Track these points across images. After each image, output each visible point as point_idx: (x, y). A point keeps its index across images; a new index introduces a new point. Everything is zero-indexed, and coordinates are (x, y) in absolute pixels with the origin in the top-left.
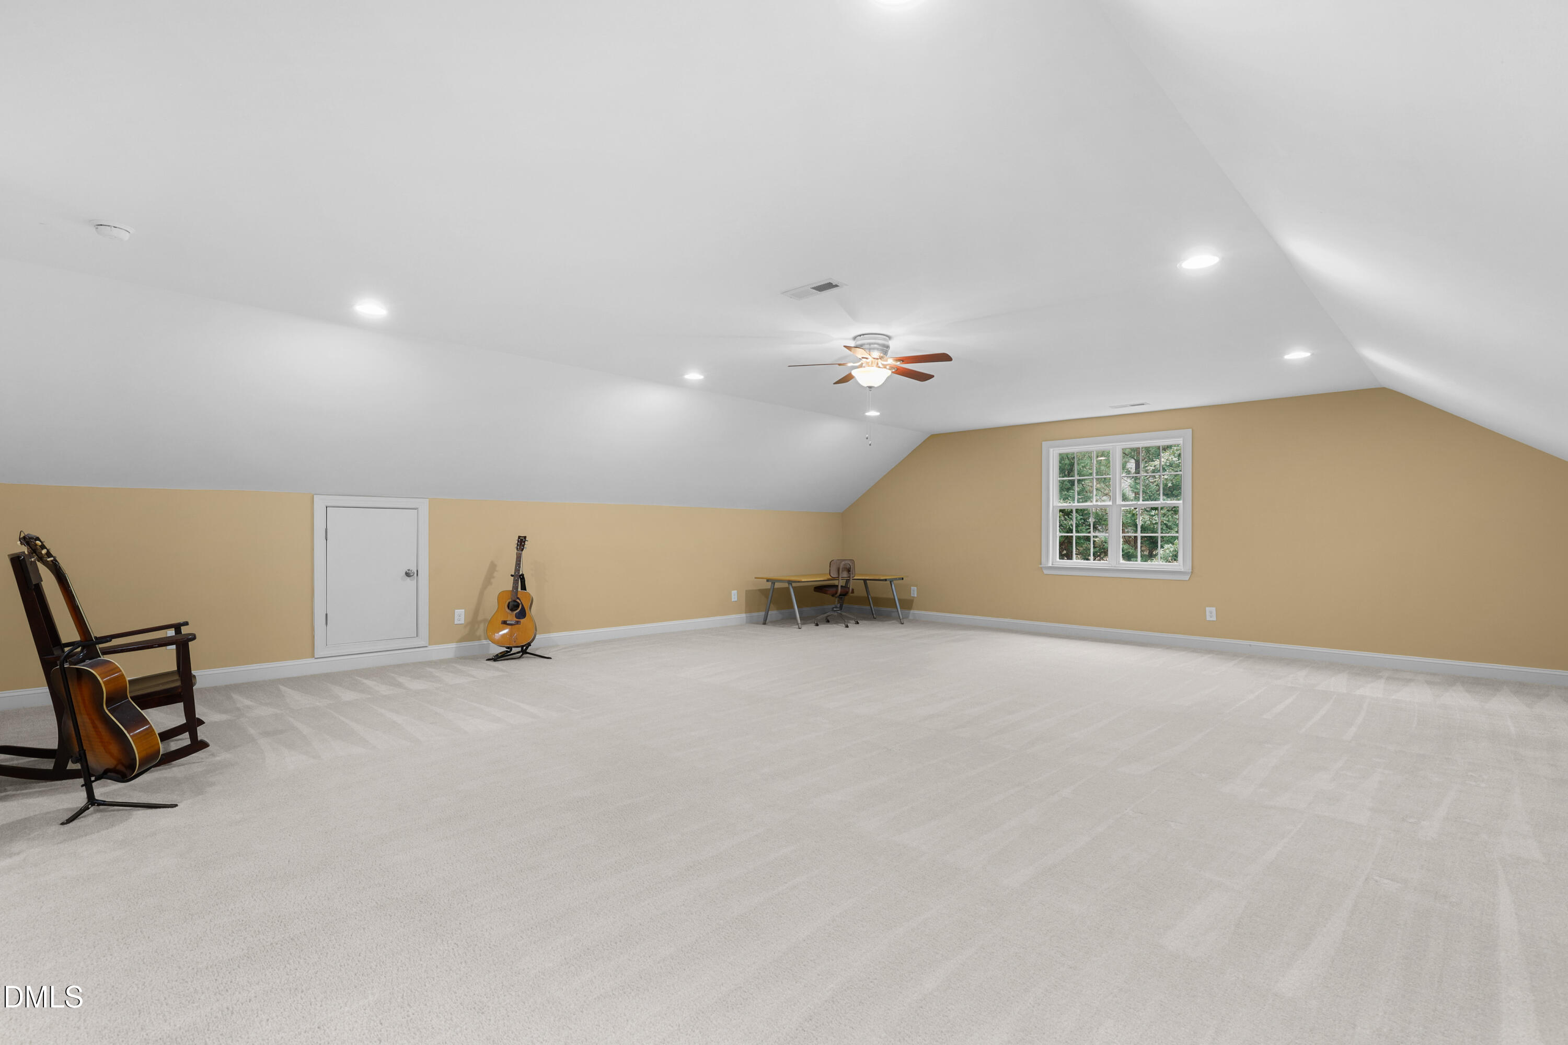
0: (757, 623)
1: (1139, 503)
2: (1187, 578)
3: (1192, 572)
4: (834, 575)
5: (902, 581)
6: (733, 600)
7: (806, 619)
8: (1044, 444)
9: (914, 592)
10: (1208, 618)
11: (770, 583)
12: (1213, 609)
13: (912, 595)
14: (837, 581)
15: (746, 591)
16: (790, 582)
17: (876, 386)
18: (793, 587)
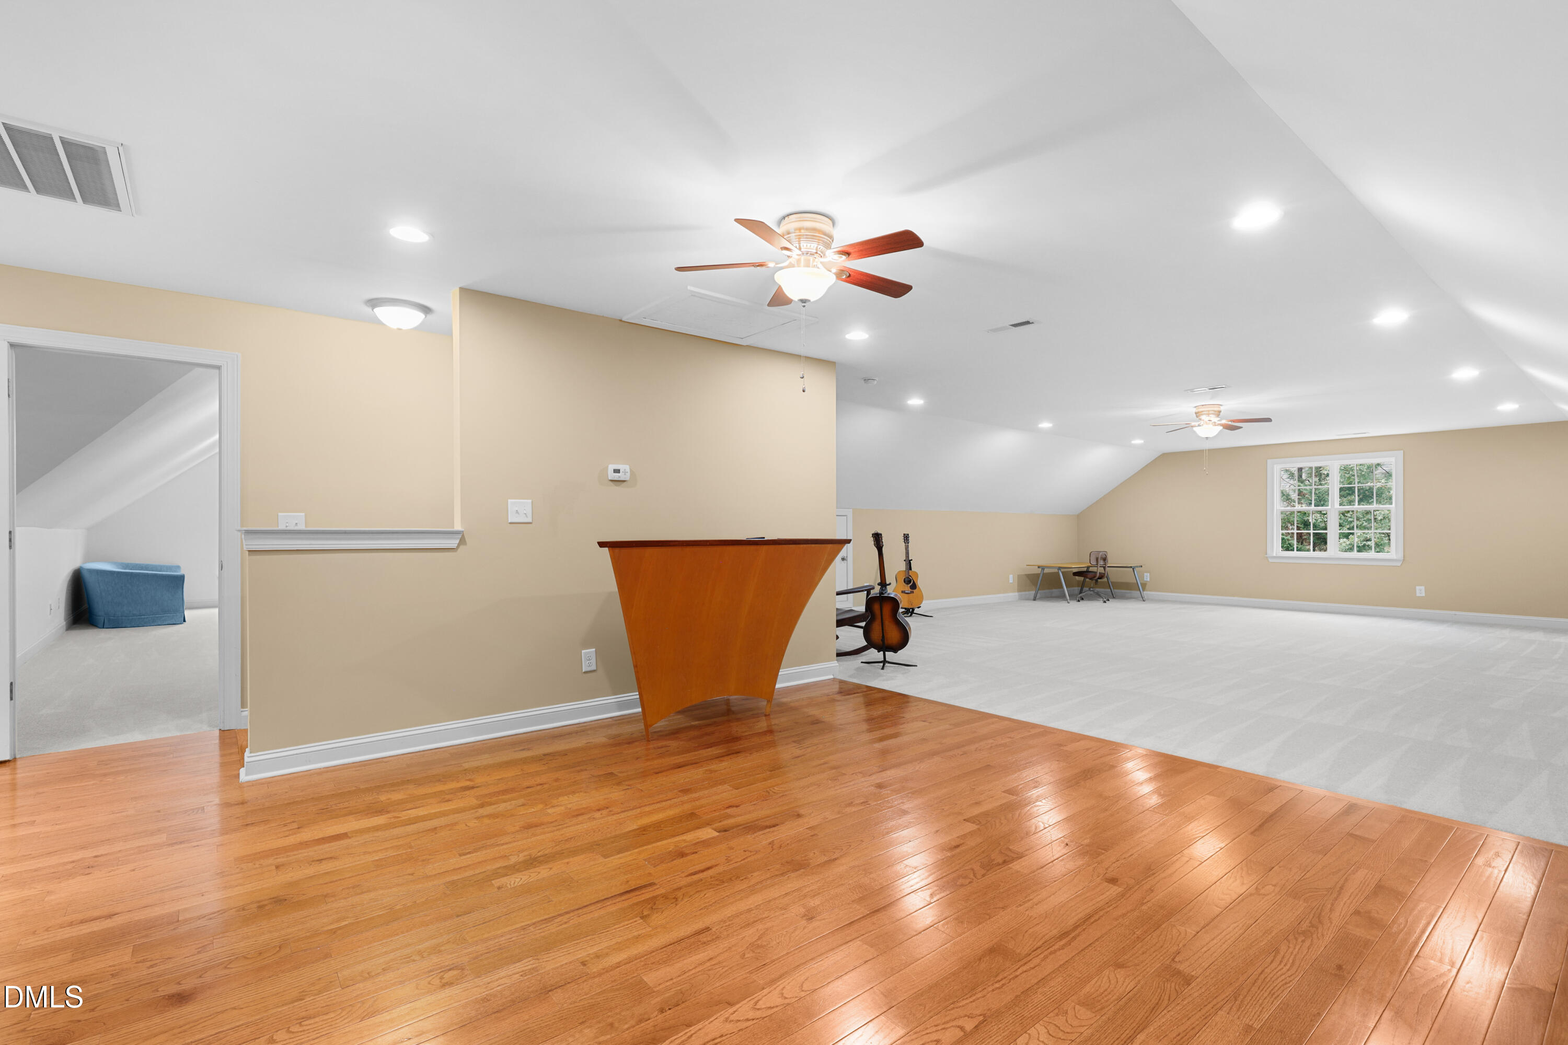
0: (1028, 599)
1: (1355, 507)
2: (1399, 564)
3: (1404, 560)
4: (1094, 562)
5: (1141, 568)
6: (1010, 582)
7: (1073, 597)
8: (1269, 461)
9: (1147, 577)
10: (1418, 594)
11: (1040, 569)
12: (1423, 588)
13: (1145, 580)
14: (1096, 568)
15: (1018, 575)
16: (1060, 568)
17: (1211, 436)
18: (1062, 572)
